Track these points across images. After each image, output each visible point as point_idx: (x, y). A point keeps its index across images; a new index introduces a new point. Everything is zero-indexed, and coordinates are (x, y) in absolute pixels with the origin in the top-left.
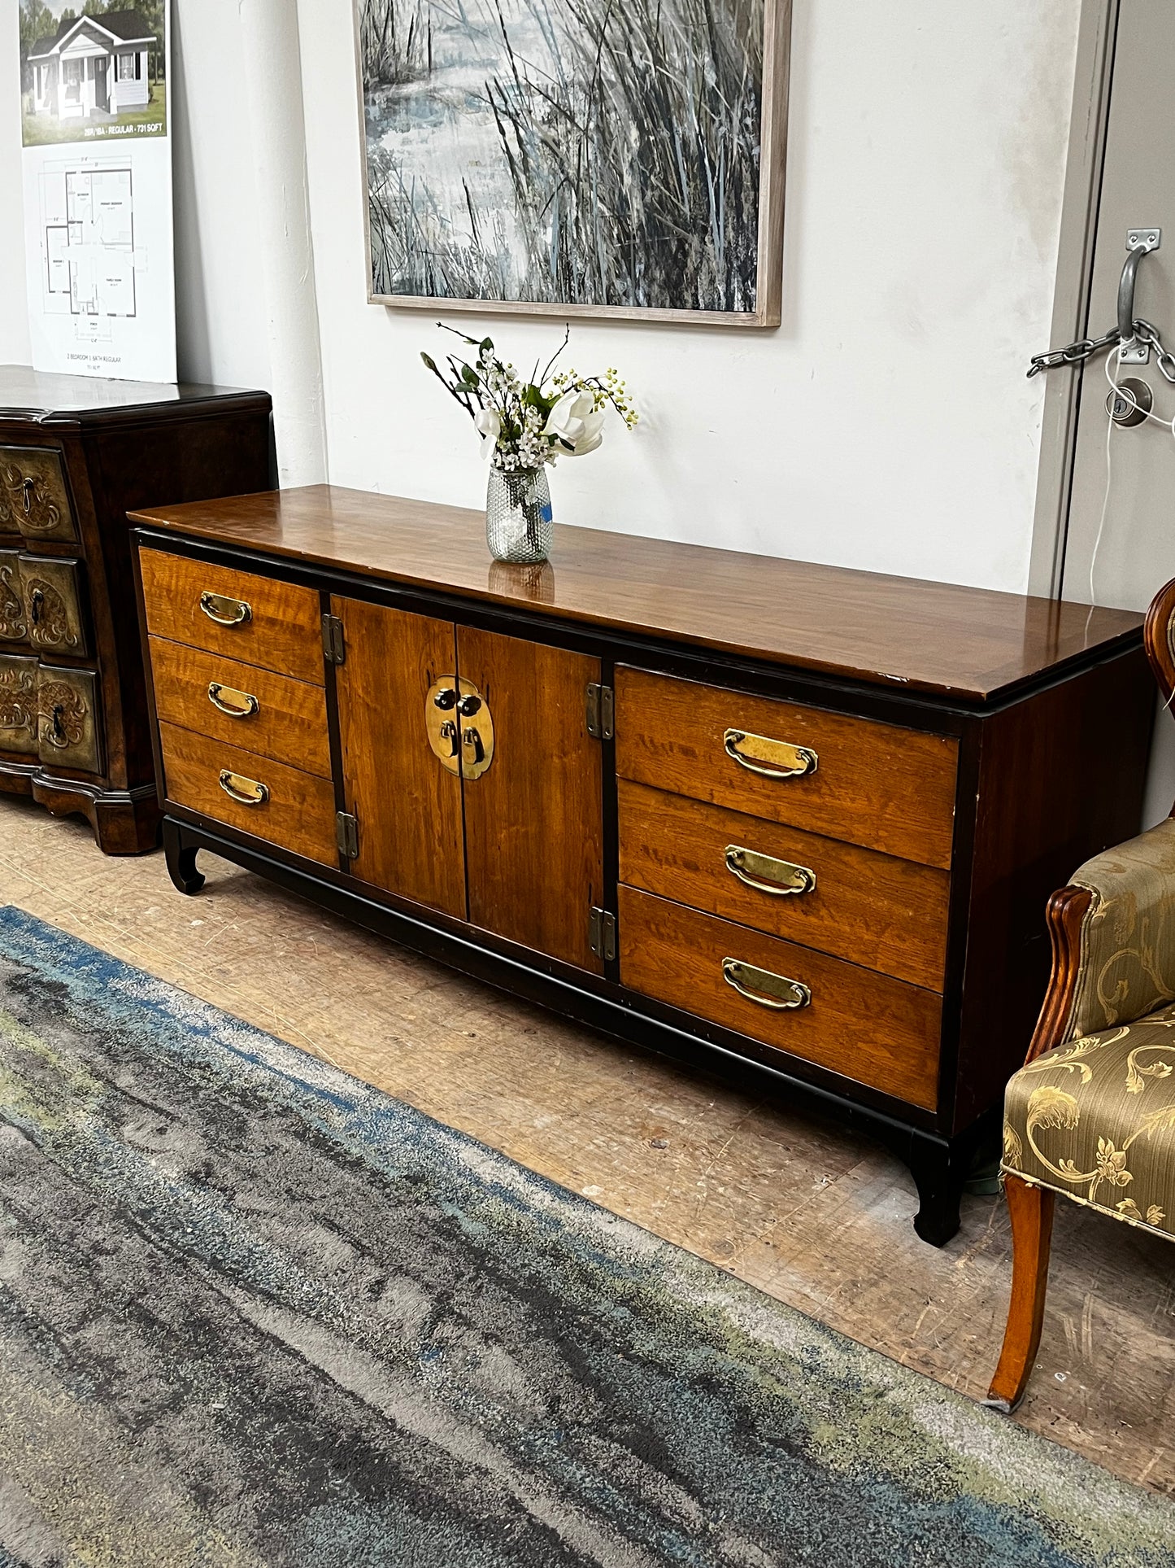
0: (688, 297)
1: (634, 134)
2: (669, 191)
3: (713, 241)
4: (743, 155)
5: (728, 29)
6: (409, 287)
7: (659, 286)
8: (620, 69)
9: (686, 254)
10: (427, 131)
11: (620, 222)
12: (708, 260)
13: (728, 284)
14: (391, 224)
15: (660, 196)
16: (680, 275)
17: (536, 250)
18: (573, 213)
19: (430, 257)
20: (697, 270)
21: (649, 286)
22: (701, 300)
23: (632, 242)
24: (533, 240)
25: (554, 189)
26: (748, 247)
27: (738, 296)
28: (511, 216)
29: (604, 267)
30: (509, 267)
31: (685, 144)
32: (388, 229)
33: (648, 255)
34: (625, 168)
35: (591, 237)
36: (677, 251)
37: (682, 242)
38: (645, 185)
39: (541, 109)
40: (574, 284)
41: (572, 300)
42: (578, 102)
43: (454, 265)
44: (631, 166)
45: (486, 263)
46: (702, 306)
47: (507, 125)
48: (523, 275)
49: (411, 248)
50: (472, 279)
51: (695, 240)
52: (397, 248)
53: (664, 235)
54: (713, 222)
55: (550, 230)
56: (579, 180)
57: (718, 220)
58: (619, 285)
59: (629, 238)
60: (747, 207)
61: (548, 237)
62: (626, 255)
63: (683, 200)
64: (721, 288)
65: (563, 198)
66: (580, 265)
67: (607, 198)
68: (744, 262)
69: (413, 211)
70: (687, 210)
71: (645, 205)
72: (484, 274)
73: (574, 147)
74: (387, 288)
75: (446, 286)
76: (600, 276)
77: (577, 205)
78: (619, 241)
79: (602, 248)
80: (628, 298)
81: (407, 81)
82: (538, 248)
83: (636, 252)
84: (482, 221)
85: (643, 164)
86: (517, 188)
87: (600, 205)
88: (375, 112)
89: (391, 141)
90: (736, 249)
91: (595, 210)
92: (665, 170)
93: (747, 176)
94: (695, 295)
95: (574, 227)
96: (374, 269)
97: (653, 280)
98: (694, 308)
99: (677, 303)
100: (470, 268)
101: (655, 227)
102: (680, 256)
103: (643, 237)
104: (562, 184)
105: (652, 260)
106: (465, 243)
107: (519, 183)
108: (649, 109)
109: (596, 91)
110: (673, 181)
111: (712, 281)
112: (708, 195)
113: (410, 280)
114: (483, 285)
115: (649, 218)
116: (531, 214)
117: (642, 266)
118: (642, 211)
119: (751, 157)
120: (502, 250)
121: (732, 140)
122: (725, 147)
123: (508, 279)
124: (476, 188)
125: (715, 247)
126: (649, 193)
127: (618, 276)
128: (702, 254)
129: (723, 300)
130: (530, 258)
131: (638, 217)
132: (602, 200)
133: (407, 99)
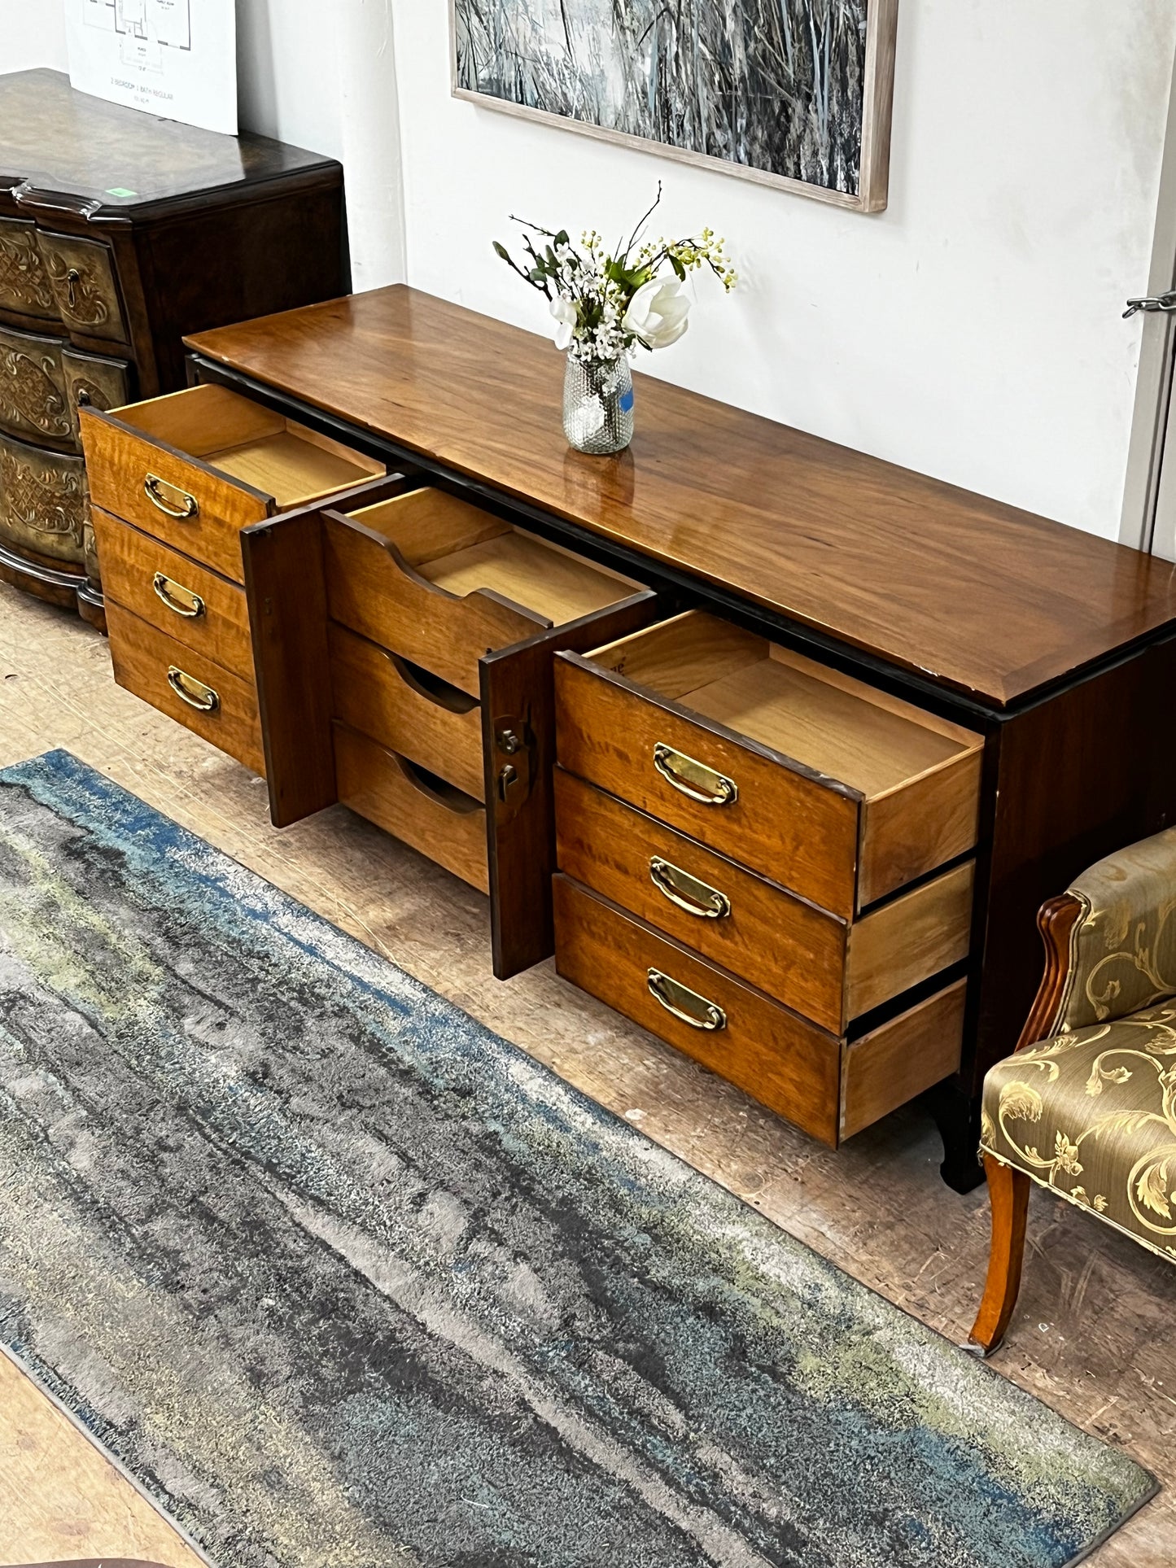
0: (790, 164)
2: (774, 47)
3: (816, 111)
4: (849, 27)
6: (496, 88)
7: (761, 147)
9: (789, 119)
11: (722, 69)
12: (812, 131)
13: (831, 160)
14: (477, 13)
15: (764, 51)
16: (783, 139)
17: (633, 79)
18: (673, 48)
19: (520, 61)
20: (800, 138)
21: (751, 145)
22: (803, 172)
23: (734, 93)
24: (630, 67)
25: (654, 17)
26: (852, 126)
27: (841, 175)
28: (607, 36)
29: (704, 113)
30: (604, 90)
32: (475, 19)
33: (749, 110)
34: (728, 12)
35: (691, 77)
36: (780, 114)
37: (785, 105)
38: (748, 35)
40: (673, 125)
41: (670, 141)
43: (546, 75)
44: (734, 11)
45: (580, 80)
46: (804, 177)
48: (620, 103)
49: (500, 46)
50: (564, 95)
51: (798, 105)
52: (484, 42)
53: (767, 93)
54: (817, 90)
55: (648, 60)
56: (680, 12)
57: (822, 89)
59: (731, 88)
60: (852, 82)
61: (646, 67)
62: (727, 105)
63: (787, 60)
64: (824, 163)
65: (662, 29)
66: (679, 105)
67: (709, 40)
68: (848, 141)
69: (502, 6)
70: (791, 72)
71: (748, 57)
72: (577, 92)
74: (473, 84)
75: (536, 96)
76: (700, 123)
77: (678, 39)
78: (721, 89)
79: (703, 92)
80: (729, 151)
82: (636, 76)
83: (738, 105)
84: (577, 34)
85: (747, 12)
86: (615, 7)
87: (701, 45)
90: (840, 125)
91: (696, 50)
92: (769, 23)
93: (852, 49)
94: (797, 165)
95: (674, 63)
96: (459, 60)
97: (754, 139)
98: (796, 178)
99: (779, 168)
100: (563, 82)
101: (758, 82)
102: (783, 119)
103: (745, 90)
104: (662, 13)
105: (754, 118)
106: (558, 54)
107: (616, 3)
110: (777, 38)
111: (815, 153)
112: (812, 61)
113: (498, 81)
114: (576, 103)
115: (752, 71)
116: (629, 39)
117: (744, 122)
118: (745, 62)
119: (857, 31)
120: (597, 72)
121: (838, 8)
122: (832, 14)
123: (603, 103)
125: (819, 118)
126: (752, 45)
127: (719, 126)
128: (806, 122)
129: (826, 176)
130: (627, 87)
131: (741, 68)
132: (704, 41)
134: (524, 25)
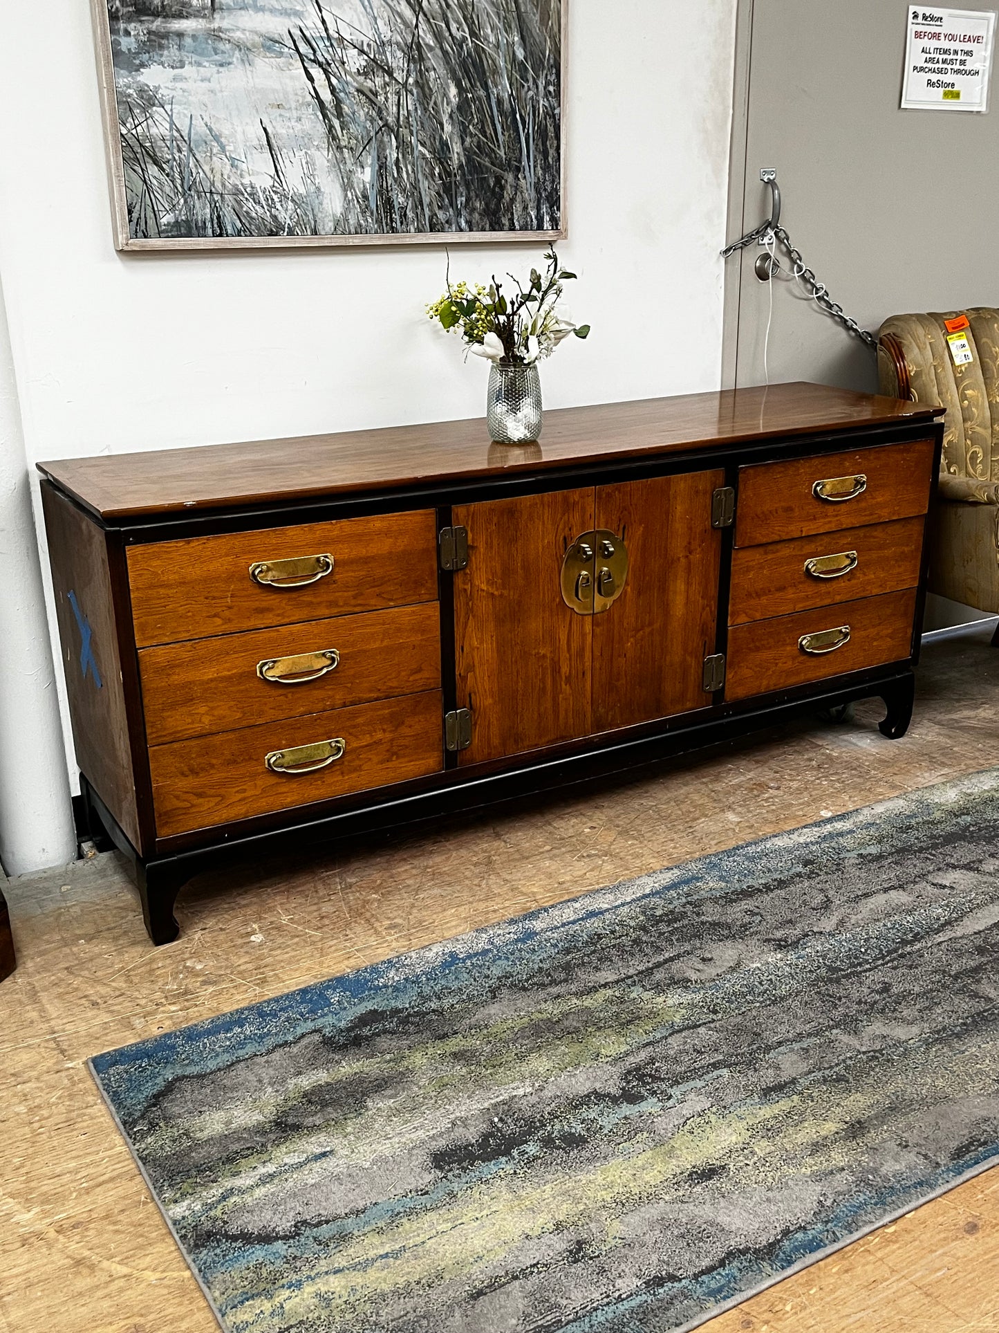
0: (505, 221)
1: (453, 91)
2: (487, 138)
3: (525, 177)
4: (547, 113)
5: (534, 19)
6: (186, 228)
7: (480, 214)
8: (438, 36)
9: (502, 188)
10: (209, 70)
11: (441, 163)
12: (522, 192)
13: (539, 209)
14: (156, 163)
15: (479, 142)
16: (498, 205)
17: (352, 187)
18: (392, 155)
19: (216, 197)
20: (513, 200)
21: (470, 215)
22: (516, 223)
23: (453, 179)
24: (349, 179)
25: (372, 134)
26: (553, 182)
27: (547, 218)
28: (322, 157)
29: (426, 200)
30: (321, 204)
31: (500, 102)
32: (153, 170)
33: (468, 189)
34: (445, 118)
35: (412, 175)
36: (495, 186)
37: (498, 179)
38: (464, 133)
39: (355, 61)
40: (396, 217)
41: (394, 230)
42: (396, 60)
43: (251, 204)
44: (451, 116)
45: (293, 201)
46: (518, 227)
47: (316, 72)
49: (189, 188)
50: (275, 218)
51: (510, 177)
52: (167, 189)
53: (482, 173)
54: (525, 163)
55: (368, 170)
56: (399, 126)
57: (529, 161)
58: (441, 215)
59: (450, 176)
60: (552, 152)
61: (366, 176)
62: (448, 190)
63: (499, 146)
64: (533, 214)
65: (382, 141)
66: (401, 200)
67: (428, 143)
68: (551, 193)
69: (191, 150)
70: (502, 154)
71: (465, 149)
72: (290, 212)
73: (393, 99)
74: (152, 230)
75: (239, 225)
76: (423, 209)
77: (397, 148)
78: (441, 178)
79: (424, 185)
80: (451, 225)
81: (179, 16)
82: (355, 185)
83: (457, 187)
84: (287, 162)
85: (462, 116)
86: (330, 131)
87: (420, 148)
88: (127, 43)
89: (154, 76)
90: (544, 183)
91: (416, 153)
92: (482, 122)
93: (551, 128)
94: (511, 220)
95: (394, 167)
96: (130, 212)
97: (474, 209)
98: (510, 230)
99: (496, 226)
100: (272, 206)
101: (475, 166)
102: (497, 189)
103: (464, 175)
104: (381, 129)
105: (473, 194)
107: (331, 128)
108: (467, 72)
109: (414, 52)
110: (489, 131)
111: (525, 208)
112: (520, 142)
113: (187, 222)
114: (288, 221)
115: (469, 159)
116: (346, 155)
117: (464, 199)
118: (462, 153)
119: (554, 115)
120: (312, 189)
121: (538, 102)
122: (533, 106)
123: (320, 215)
124: (279, 129)
125: (527, 182)
126: (468, 140)
127: (440, 208)
128: (517, 188)
129: (535, 222)
130: (346, 195)
131: (459, 159)
132: (423, 145)
133: (180, 35)
134: (221, 165)
